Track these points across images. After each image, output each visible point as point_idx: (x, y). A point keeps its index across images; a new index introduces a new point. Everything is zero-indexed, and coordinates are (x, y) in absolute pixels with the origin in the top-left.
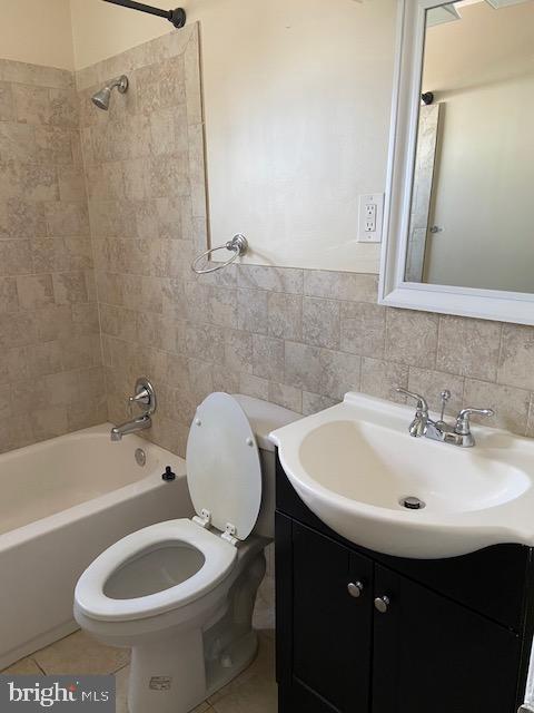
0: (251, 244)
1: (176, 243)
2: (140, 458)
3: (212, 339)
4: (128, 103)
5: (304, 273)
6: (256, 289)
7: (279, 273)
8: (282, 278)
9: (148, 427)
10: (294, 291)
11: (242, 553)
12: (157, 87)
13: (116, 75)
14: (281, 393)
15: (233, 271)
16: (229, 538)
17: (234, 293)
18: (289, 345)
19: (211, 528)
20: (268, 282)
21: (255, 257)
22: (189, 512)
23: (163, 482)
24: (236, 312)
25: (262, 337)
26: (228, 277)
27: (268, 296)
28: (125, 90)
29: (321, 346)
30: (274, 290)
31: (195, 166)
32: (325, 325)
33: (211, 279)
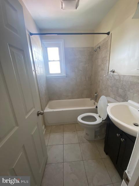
0: (115, 71)
1: (103, 71)
2: (94, 104)
3: (107, 87)
4: (100, 50)
5: (124, 76)
6: (115, 79)
7: (119, 76)
8: (120, 77)
9: (96, 100)
10: (122, 79)
11: (103, 122)
12: (104, 46)
13: (99, 46)
14: (117, 98)
15: (111, 76)
16: (101, 119)
17: (111, 79)
18: (119, 89)
19: (99, 116)
20: (117, 78)
21: (116, 73)
22: (97, 113)
23: (95, 108)
24: (111, 83)
25: (115, 88)
26: (110, 76)
27: (117, 80)
28: (100, 48)
29: (126, 90)
30: (118, 79)
31: (108, 58)
32: (127, 86)
33: (108, 77)
